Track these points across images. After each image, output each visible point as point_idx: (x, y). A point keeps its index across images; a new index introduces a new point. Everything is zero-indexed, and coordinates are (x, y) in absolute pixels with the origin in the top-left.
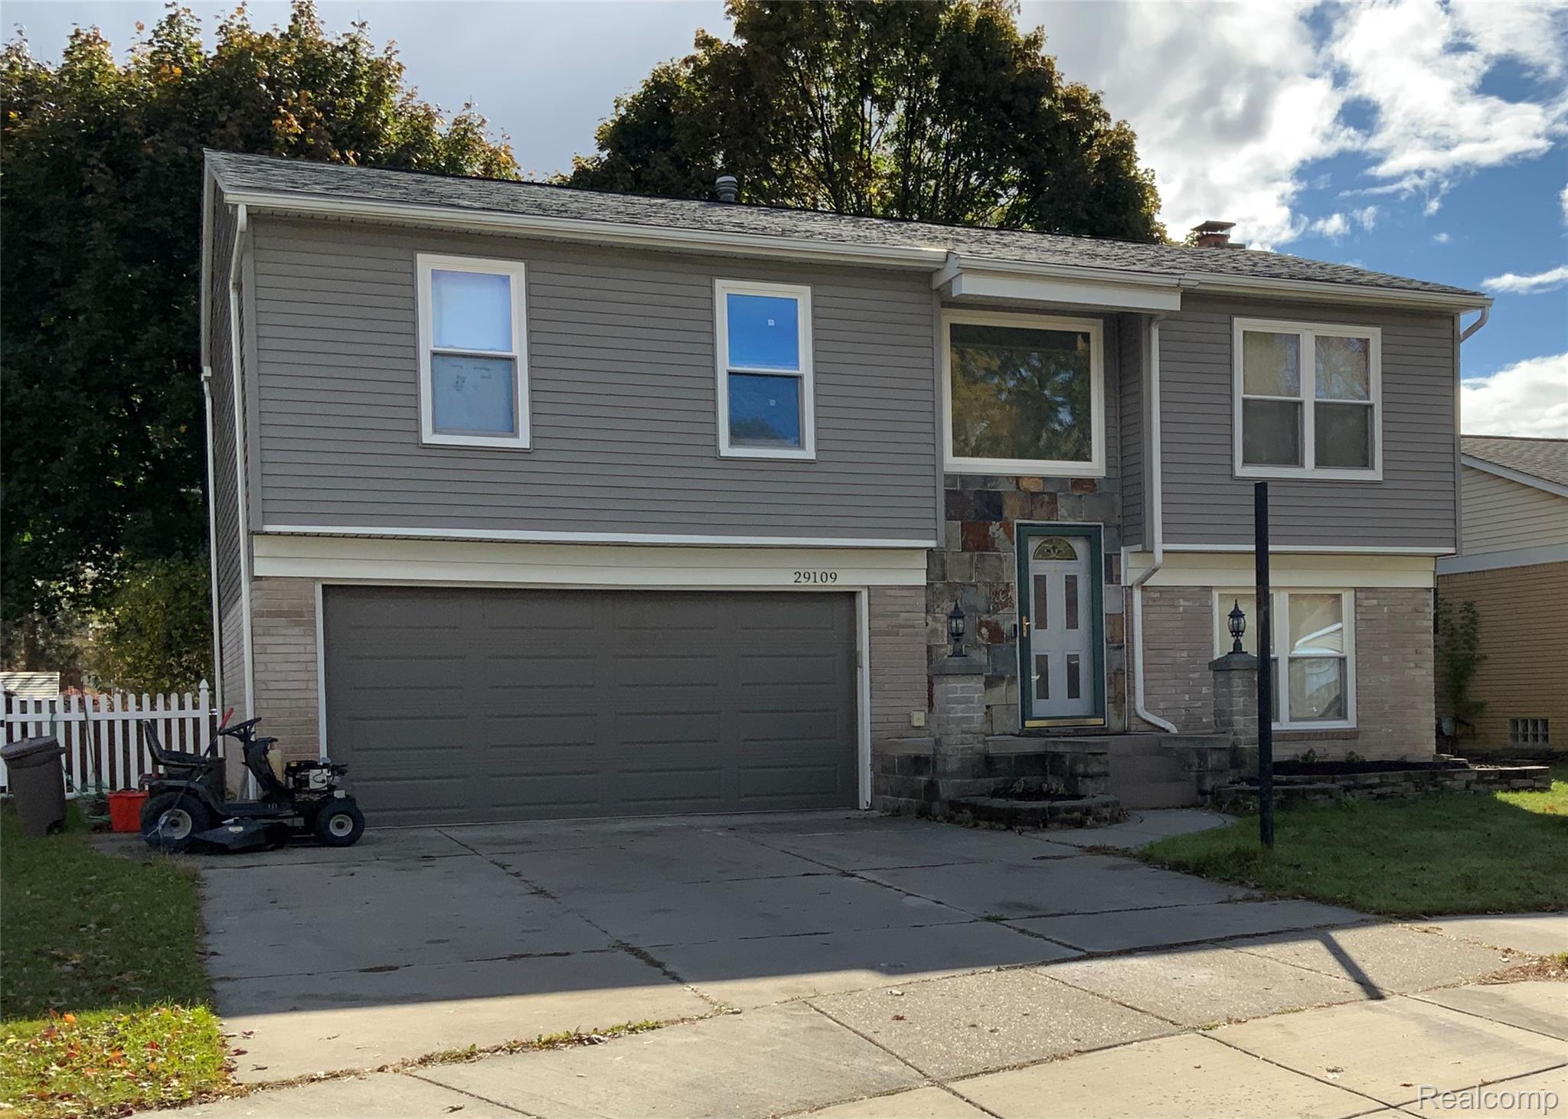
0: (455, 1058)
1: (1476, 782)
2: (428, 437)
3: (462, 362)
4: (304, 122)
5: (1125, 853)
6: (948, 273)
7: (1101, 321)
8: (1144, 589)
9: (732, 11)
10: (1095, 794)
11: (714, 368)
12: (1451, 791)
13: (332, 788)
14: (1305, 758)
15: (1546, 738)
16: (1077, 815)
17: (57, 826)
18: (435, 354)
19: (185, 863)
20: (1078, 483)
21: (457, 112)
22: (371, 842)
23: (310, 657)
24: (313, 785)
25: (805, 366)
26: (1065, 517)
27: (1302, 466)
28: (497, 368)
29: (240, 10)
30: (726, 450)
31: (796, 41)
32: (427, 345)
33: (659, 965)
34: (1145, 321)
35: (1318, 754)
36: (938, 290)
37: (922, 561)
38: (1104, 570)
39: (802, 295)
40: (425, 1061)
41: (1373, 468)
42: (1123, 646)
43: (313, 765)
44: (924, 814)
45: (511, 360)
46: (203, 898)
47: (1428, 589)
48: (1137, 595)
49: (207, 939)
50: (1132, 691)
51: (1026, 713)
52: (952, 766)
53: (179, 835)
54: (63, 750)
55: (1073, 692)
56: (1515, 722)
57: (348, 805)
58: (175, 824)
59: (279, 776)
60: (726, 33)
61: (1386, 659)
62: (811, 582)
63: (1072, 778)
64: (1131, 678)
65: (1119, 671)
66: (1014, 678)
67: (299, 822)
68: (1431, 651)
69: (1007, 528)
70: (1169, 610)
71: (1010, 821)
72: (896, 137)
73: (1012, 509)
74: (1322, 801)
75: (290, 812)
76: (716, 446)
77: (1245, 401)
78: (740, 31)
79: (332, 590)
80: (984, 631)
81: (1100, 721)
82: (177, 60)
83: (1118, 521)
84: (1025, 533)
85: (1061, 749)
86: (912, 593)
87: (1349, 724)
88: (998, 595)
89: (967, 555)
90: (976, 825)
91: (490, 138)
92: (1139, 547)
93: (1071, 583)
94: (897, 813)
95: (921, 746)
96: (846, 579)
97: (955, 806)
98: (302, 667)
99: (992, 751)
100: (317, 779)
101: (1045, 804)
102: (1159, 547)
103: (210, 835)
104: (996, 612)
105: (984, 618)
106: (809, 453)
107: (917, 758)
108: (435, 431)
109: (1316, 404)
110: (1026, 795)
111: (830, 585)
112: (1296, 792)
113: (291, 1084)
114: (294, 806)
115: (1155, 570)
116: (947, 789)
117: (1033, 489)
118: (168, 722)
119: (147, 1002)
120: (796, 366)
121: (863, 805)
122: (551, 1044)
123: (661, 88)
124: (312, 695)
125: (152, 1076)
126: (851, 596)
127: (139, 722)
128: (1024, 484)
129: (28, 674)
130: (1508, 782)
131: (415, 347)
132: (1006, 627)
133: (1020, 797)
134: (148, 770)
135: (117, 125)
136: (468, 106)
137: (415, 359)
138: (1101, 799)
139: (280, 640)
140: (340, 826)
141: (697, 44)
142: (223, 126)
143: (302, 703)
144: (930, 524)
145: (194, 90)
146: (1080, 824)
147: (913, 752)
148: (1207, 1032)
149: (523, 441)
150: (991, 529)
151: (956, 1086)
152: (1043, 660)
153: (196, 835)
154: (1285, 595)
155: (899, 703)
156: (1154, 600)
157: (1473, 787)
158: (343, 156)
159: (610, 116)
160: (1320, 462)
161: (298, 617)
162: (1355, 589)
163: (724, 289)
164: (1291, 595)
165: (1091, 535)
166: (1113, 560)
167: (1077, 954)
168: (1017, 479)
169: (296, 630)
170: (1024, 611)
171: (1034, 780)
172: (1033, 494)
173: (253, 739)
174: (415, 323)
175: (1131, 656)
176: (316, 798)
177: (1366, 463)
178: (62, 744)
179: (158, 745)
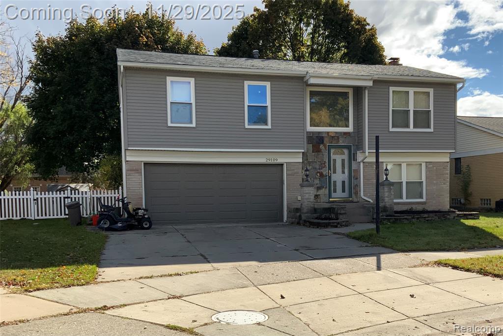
0: (148, 278)
1: (457, 217)
2: (170, 124)
3: (180, 105)
4: (147, 38)
5: (343, 234)
6: (307, 78)
7: (352, 89)
8: (364, 162)
9: (264, 1)
10: (342, 218)
11: (244, 105)
12: (449, 219)
13: (144, 215)
14: (410, 209)
15: (490, 204)
16: (336, 224)
17: (79, 224)
18: (171, 103)
19: (104, 233)
20: (345, 133)
21: (189, 33)
22: (154, 229)
23: (141, 181)
24: (140, 214)
25: (268, 104)
26: (341, 143)
27: (409, 128)
28: (188, 107)
29: (132, 8)
30: (247, 126)
31: (282, 9)
32: (169, 100)
33: (207, 259)
34: (364, 89)
35: (414, 208)
36: (305, 82)
37: (301, 155)
38: (352, 157)
39: (268, 84)
40: (141, 278)
41: (430, 128)
42: (357, 178)
43: (140, 209)
44: (299, 223)
45: (191, 104)
46: (107, 241)
47: (448, 162)
48: (362, 164)
49: (104, 251)
50: (360, 191)
51: (330, 197)
52: (305, 211)
53: (106, 226)
54: (81, 205)
55: (344, 191)
56: (482, 199)
57: (149, 220)
58: (105, 223)
59: (131, 212)
60: (262, 8)
61: (435, 182)
62: (270, 161)
63: (337, 214)
64: (360, 187)
65: (357, 185)
66: (327, 187)
67: (136, 223)
68: (449, 180)
69: (325, 146)
70: (371, 168)
71: (318, 225)
72: (311, 33)
73: (326, 140)
74: (406, 221)
75: (134, 221)
76: (244, 125)
77: (393, 110)
78: (266, 7)
79: (146, 164)
80: (318, 174)
81: (351, 199)
82: (115, 22)
83: (356, 144)
84: (330, 147)
85: (334, 206)
86: (298, 164)
87: (424, 200)
88: (322, 165)
89: (314, 153)
90: (310, 227)
91: (197, 40)
92: (362, 151)
93: (343, 161)
94: (292, 223)
95: (298, 205)
96: (280, 160)
97: (305, 221)
98: (138, 184)
99: (316, 207)
100: (141, 212)
101: (327, 221)
102: (367, 151)
103: (114, 226)
104: (321, 169)
105: (319, 171)
106: (269, 127)
107: (297, 209)
108: (172, 123)
109: (414, 111)
110: (325, 219)
111: (276, 162)
112: (398, 219)
113: (108, 282)
114: (135, 219)
115: (366, 157)
116: (304, 217)
117: (332, 135)
118: (104, 197)
119: (83, 264)
120: (266, 103)
121: (285, 221)
122: (171, 275)
123: (245, 23)
124: (140, 191)
125: (78, 279)
126: (282, 165)
127: (97, 197)
128: (330, 134)
129: (82, 184)
130: (466, 217)
131: (166, 101)
132: (324, 173)
133: (322, 219)
134: (99, 210)
135: (99, 40)
136: (192, 32)
137: (166, 104)
138: (344, 220)
139: (133, 177)
140: (146, 224)
141: (254, 11)
142: (126, 40)
143: (138, 193)
144: (303, 145)
145: (120, 30)
146: (336, 227)
147: (296, 207)
148: (330, 277)
149: (194, 125)
150: (321, 147)
151: (259, 287)
152: (335, 182)
153: (110, 226)
154: (405, 164)
155: (294, 194)
156: (367, 165)
157: (456, 218)
158: (157, 47)
159: (231, 32)
160: (414, 127)
161: (138, 171)
162: (426, 162)
163: (247, 83)
164: (407, 164)
165: (349, 148)
166: (355, 155)
167: (311, 258)
168: (328, 133)
169: (137, 175)
170: (330, 169)
171: (327, 215)
172: (332, 137)
173: (125, 202)
174: (166, 95)
175: (360, 181)
176: (140, 217)
177: (429, 127)
178: (81, 203)
179: (101, 203)
